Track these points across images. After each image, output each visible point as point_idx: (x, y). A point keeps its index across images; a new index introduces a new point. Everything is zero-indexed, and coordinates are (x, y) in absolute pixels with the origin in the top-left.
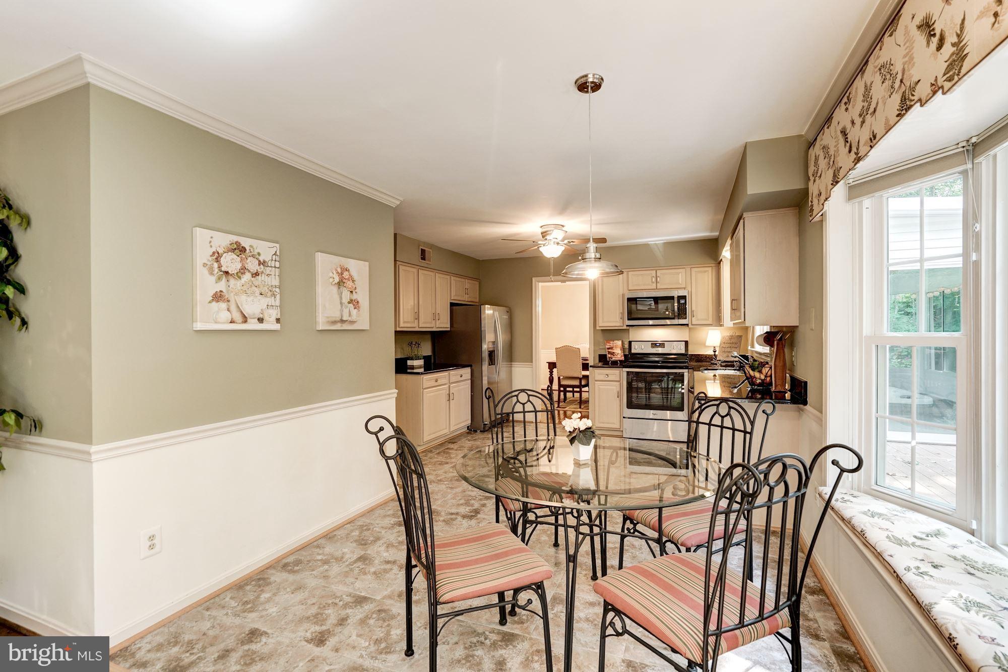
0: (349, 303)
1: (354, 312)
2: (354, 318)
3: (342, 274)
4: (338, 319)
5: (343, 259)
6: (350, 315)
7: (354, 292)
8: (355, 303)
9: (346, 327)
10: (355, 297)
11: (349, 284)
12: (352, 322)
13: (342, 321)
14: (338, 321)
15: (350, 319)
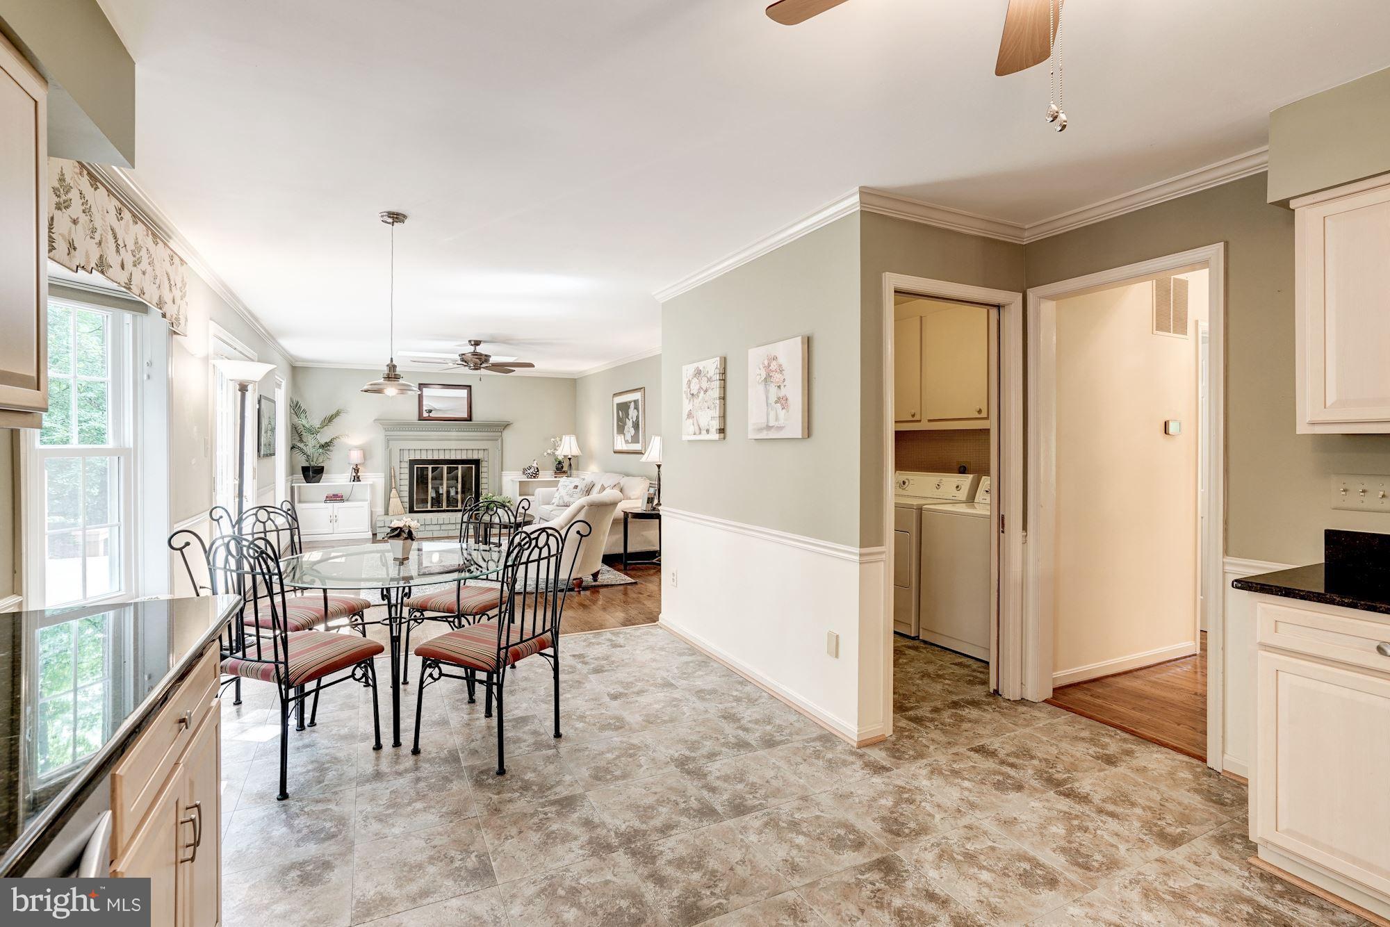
0: (776, 402)
1: (782, 413)
2: (781, 423)
3: (769, 366)
4: (764, 425)
5: (769, 347)
6: (777, 419)
7: (782, 387)
8: (783, 401)
9: (772, 435)
10: (783, 392)
11: (777, 377)
12: (780, 428)
13: (769, 428)
14: (764, 428)
15: (776, 424)
